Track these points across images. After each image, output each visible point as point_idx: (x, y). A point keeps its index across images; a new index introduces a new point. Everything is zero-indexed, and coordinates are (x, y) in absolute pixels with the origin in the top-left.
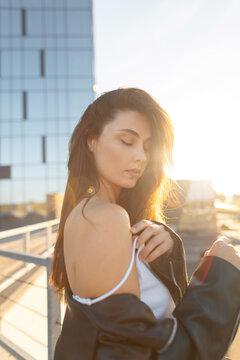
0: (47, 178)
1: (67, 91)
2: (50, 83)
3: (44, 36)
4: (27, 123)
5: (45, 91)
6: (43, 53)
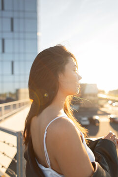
0: (14, 82)
1: (24, 39)
2: (16, 35)
3: (13, 11)
4: (4, 55)
5: (13, 39)
6: (12, 20)
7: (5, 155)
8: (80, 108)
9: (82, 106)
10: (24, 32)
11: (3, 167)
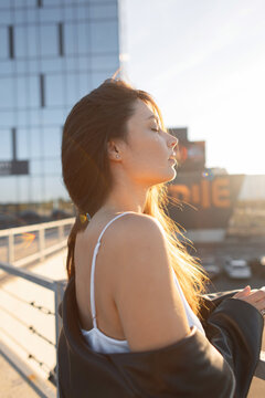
1: (90, 72)
2: (70, 63)
3: (62, 6)
4: (45, 111)
5: (64, 73)
6: (61, 27)
7: (34, 331)
8: (227, 236)
9: (232, 231)
10: (89, 55)
11: (30, 356)
